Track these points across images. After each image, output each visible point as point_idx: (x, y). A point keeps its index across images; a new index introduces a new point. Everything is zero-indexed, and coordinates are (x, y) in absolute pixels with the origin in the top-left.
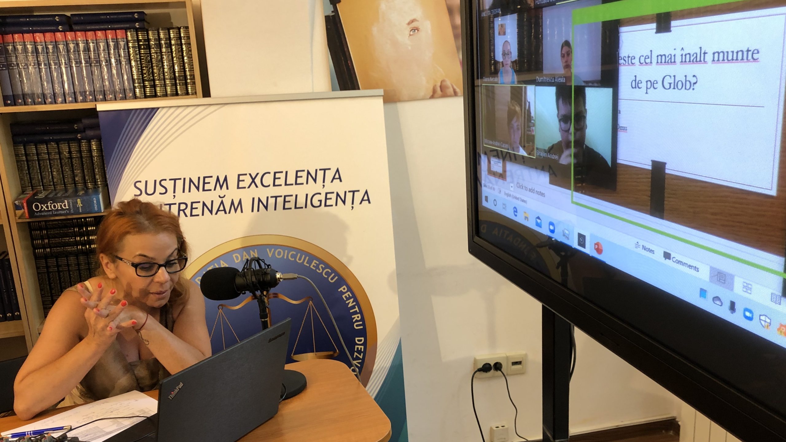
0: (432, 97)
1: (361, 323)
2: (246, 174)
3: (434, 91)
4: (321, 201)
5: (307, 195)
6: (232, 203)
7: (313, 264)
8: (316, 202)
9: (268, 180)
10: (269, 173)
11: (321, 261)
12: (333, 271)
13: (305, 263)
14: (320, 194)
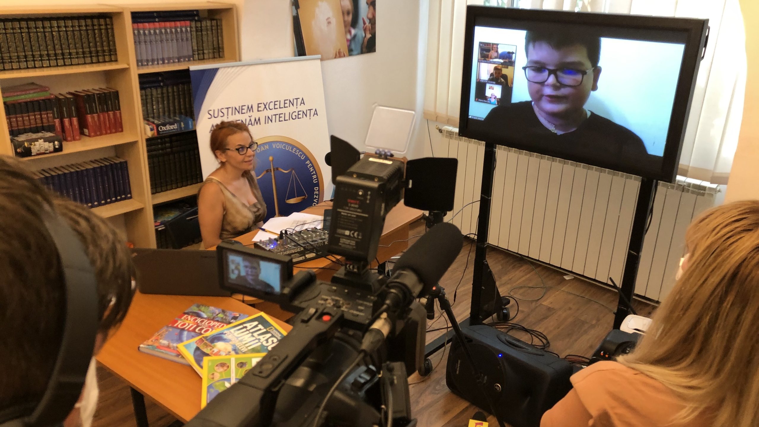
0: (335, 58)
1: (316, 179)
2: (261, 103)
3: (336, 55)
4: (296, 116)
5: (290, 113)
6: (255, 120)
7: (294, 150)
8: (294, 117)
9: (272, 106)
10: (272, 102)
11: (298, 148)
12: (303, 153)
13: (290, 150)
14: (295, 112)
